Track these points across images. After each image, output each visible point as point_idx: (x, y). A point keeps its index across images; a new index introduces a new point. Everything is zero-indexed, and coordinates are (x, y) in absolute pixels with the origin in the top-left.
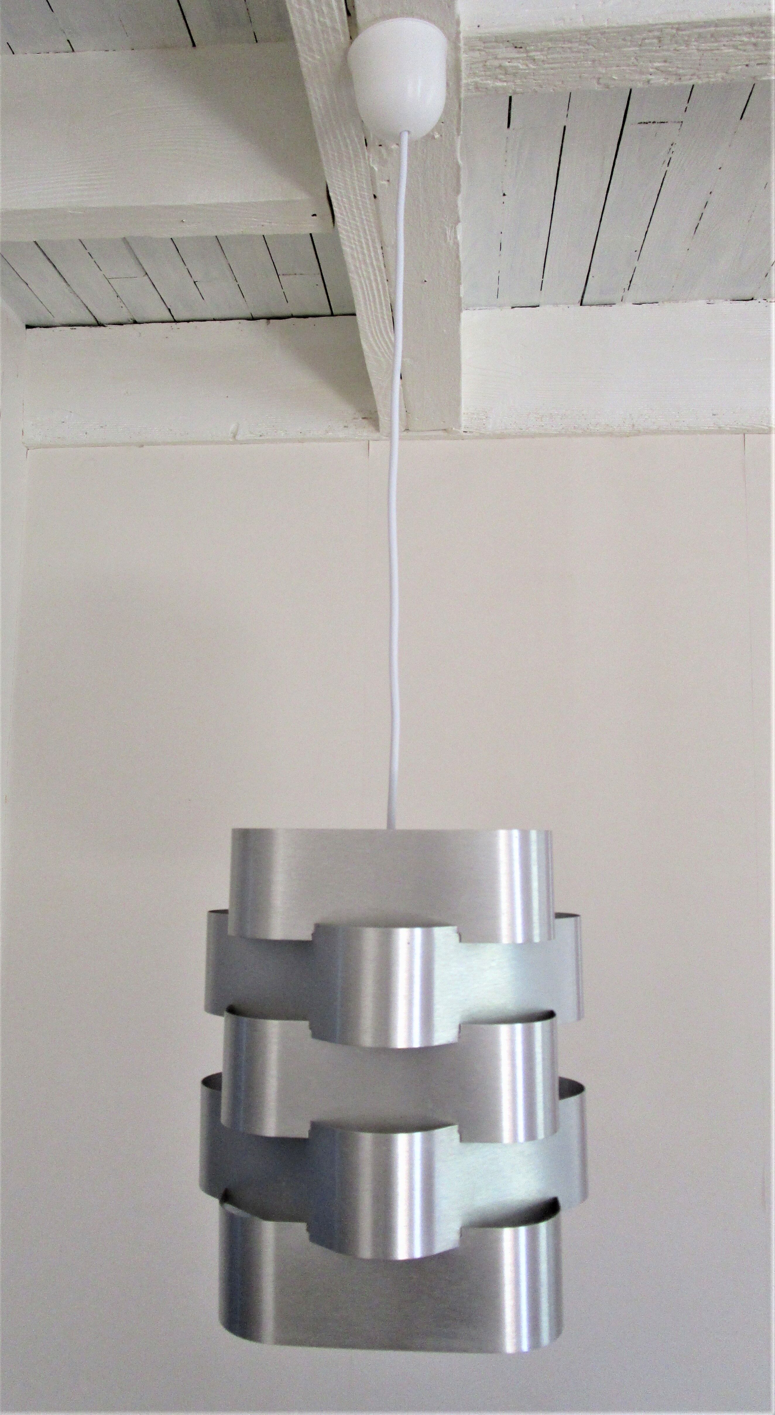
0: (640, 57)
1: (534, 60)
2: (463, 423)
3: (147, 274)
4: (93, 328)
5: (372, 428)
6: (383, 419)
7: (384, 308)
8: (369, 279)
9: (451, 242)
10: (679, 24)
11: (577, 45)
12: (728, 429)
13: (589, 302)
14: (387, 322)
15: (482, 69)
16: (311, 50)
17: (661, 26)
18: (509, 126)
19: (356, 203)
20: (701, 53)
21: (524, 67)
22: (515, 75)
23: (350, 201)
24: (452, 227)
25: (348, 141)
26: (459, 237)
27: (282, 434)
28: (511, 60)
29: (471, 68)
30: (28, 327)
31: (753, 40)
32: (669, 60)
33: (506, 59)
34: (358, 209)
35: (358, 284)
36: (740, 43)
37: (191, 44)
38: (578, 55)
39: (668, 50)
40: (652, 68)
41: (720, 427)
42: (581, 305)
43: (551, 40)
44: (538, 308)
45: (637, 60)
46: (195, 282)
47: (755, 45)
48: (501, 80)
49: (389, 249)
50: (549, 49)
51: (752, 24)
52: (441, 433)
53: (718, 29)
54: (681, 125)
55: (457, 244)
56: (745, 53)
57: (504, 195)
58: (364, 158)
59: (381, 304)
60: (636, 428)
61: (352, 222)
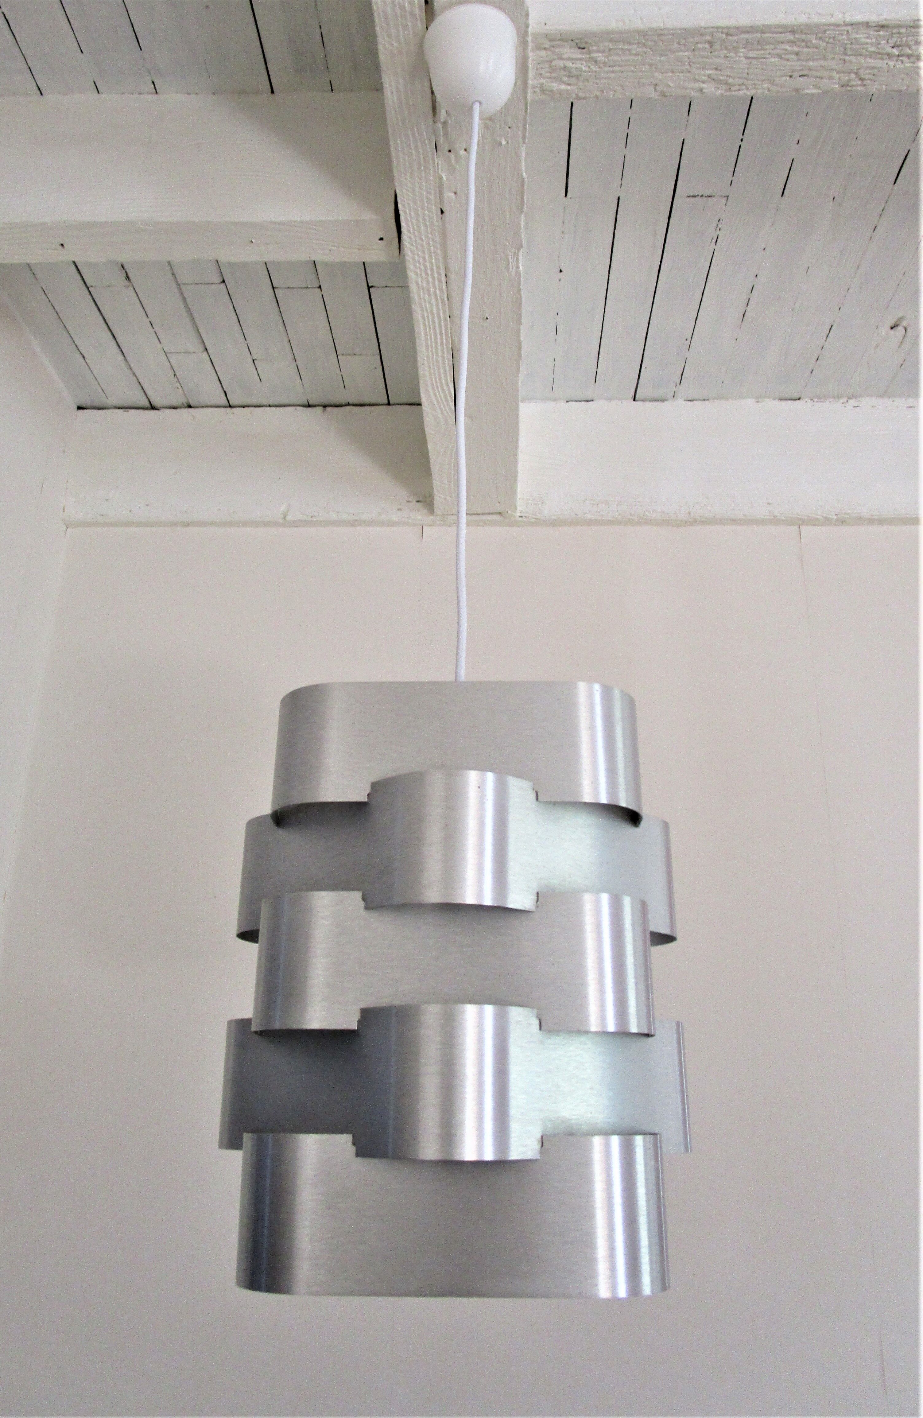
0: (694, 63)
1: (596, 62)
2: (519, 508)
3: (206, 349)
4: (147, 412)
5: (425, 511)
6: (438, 500)
7: (445, 350)
8: (432, 314)
9: (513, 272)
10: (728, 28)
11: (635, 46)
12: (783, 518)
13: (642, 398)
14: (447, 369)
15: (547, 70)
16: (389, 36)
17: (712, 30)
18: (566, 195)
19: (424, 220)
20: (748, 61)
21: (587, 69)
22: (578, 77)
23: (417, 215)
24: (515, 253)
25: (419, 144)
26: (521, 268)
27: (334, 516)
28: (574, 60)
29: (537, 69)
30: (79, 408)
31: (796, 49)
32: (719, 68)
33: (569, 59)
34: (425, 226)
35: (420, 319)
36: (784, 52)
37: (270, 90)
38: (637, 58)
39: (718, 57)
40: (705, 76)
41: (775, 516)
42: (634, 400)
43: (611, 41)
44: (592, 402)
45: (690, 65)
46: (254, 361)
47: (797, 54)
48: (564, 83)
49: (452, 276)
50: (610, 50)
51: (793, 32)
52: (495, 517)
53: (764, 35)
54: (727, 200)
55: (518, 274)
56: (789, 63)
57: (561, 271)
58: (434, 166)
59: (442, 344)
60: (692, 515)
61: (418, 241)
